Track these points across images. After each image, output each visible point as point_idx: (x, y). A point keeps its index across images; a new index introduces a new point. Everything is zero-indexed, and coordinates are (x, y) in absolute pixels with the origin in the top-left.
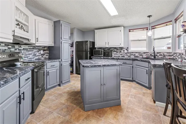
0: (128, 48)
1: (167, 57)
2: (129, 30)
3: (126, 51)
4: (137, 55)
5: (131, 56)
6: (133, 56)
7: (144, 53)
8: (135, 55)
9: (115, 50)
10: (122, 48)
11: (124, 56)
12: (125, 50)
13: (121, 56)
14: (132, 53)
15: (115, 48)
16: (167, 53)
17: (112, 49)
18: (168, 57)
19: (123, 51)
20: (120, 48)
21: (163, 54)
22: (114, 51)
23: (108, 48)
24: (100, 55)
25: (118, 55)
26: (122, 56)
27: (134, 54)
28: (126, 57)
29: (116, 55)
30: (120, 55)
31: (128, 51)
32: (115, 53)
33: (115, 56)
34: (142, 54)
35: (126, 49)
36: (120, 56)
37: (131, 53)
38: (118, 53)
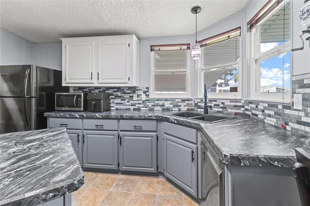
0: (147, 88)
1: (229, 110)
2: (151, 46)
3: (144, 97)
4: (167, 104)
5: (156, 108)
6: (160, 108)
7: (183, 100)
8: (163, 105)
9: (119, 94)
10: (133, 89)
11: (139, 109)
12: (142, 94)
13: (132, 108)
14: (158, 100)
15: (119, 89)
16: (231, 100)
17: (111, 91)
18: (234, 111)
19: (138, 96)
20: (129, 88)
21: (223, 103)
22: (117, 97)
23: (100, 88)
24: (73, 107)
25: (125, 107)
26: (134, 109)
27: (161, 103)
28: (144, 110)
29: (122, 107)
30: (129, 105)
31: (147, 96)
32: (119, 101)
33: (117, 109)
34: (179, 102)
35: (145, 92)
36: (129, 109)
37: (154, 100)
38: (125, 100)
